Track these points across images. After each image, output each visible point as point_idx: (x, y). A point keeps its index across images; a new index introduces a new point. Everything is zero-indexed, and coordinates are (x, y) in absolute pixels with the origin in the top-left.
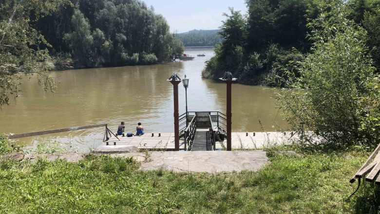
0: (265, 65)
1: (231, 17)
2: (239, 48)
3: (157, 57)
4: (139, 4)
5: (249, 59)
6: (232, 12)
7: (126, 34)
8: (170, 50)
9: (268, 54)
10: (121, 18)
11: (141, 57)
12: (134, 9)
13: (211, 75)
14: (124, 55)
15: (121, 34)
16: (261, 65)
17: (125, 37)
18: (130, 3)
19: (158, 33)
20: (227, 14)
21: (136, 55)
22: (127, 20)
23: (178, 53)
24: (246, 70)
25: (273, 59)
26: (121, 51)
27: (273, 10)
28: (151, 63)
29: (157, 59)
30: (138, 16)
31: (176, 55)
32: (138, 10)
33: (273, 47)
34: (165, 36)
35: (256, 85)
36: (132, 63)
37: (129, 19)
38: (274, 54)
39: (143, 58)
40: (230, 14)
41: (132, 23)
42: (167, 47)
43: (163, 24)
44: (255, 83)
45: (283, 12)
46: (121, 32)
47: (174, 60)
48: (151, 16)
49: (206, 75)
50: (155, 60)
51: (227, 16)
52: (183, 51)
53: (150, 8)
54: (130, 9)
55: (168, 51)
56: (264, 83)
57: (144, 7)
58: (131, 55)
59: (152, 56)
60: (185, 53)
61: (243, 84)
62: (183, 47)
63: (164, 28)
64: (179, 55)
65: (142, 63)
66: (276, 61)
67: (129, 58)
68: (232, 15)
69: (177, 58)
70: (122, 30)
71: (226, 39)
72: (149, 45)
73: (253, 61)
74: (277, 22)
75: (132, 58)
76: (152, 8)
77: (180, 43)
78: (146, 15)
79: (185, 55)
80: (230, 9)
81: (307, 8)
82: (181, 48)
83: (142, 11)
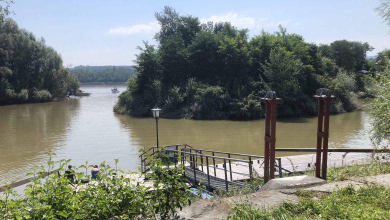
0: (185, 98)
1: (145, 51)
2: (157, 82)
3: (51, 93)
4: (26, 34)
5: (170, 92)
6: (146, 46)
7: (12, 68)
8: (65, 85)
9: (187, 88)
10: (4, 49)
11: (31, 94)
12: (21, 39)
13: (127, 110)
14: (10, 92)
15: (6, 68)
16: (181, 99)
17: (10, 71)
18: (15, 33)
19: (51, 67)
20: (141, 47)
21: (25, 92)
22: (12, 52)
23: (74, 90)
24: (168, 104)
25: (193, 92)
26: (5, 87)
27: (186, 45)
28: (44, 101)
29: (51, 96)
30: (26, 47)
31: (70, 92)
32: (27, 41)
33: (192, 81)
34: (59, 71)
35: (179, 118)
36: (20, 101)
37: (14, 50)
38: (193, 88)
39: (33, 94)
40: (144, 48)
41: (18, 55)
42: (62, 83)
43: (56, 57)
44: (177, 116)
45: (197, 48)
46: (5, 65)
47: (68, 97)
48: (41, 48)
49: (121, 111)
50: (48, 97)
51: (141, 49)
52: (78, 87)
53: (40, 39)
54: (15, 39)
55: (62, 87)
56: (187, 116)
57: (32, 38)
58: (18, 91)
59: (46, 92)
60: (80, 89)
61: (165, 118)
62: (79, 83)
63: (57, 61)
64: (75, 91)
65: (33, 100)
66: (196, 95)
67: (15, 94)
68: (146, 49)
69: (72, 95)
70: (7, 63)
71: (141, 72)
72: (40, 80)
73: (174, 95)
74: (191, 57)
75: (20, 95)
76: (43, 40)
77: (75, 79)
78: (36, 47)
79: (80, 91)
80: (144, 42)
81: (219, 44)
82: (76, 84)
83: (30, 42)
